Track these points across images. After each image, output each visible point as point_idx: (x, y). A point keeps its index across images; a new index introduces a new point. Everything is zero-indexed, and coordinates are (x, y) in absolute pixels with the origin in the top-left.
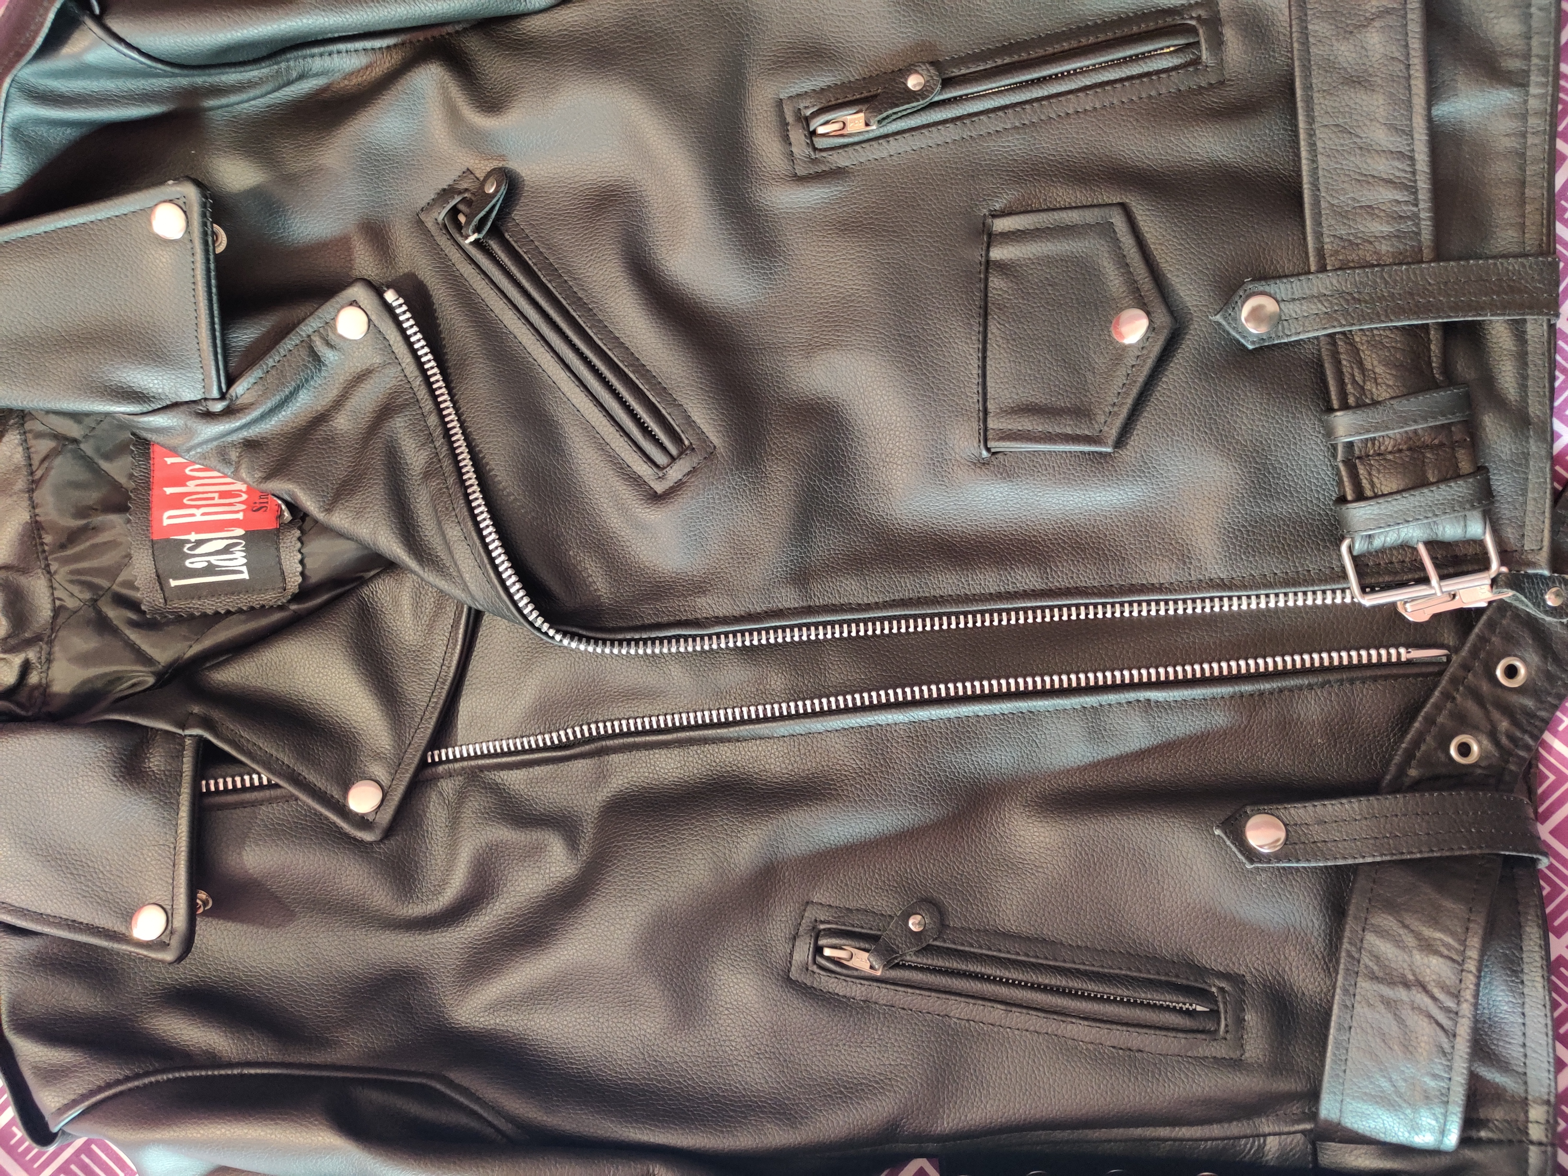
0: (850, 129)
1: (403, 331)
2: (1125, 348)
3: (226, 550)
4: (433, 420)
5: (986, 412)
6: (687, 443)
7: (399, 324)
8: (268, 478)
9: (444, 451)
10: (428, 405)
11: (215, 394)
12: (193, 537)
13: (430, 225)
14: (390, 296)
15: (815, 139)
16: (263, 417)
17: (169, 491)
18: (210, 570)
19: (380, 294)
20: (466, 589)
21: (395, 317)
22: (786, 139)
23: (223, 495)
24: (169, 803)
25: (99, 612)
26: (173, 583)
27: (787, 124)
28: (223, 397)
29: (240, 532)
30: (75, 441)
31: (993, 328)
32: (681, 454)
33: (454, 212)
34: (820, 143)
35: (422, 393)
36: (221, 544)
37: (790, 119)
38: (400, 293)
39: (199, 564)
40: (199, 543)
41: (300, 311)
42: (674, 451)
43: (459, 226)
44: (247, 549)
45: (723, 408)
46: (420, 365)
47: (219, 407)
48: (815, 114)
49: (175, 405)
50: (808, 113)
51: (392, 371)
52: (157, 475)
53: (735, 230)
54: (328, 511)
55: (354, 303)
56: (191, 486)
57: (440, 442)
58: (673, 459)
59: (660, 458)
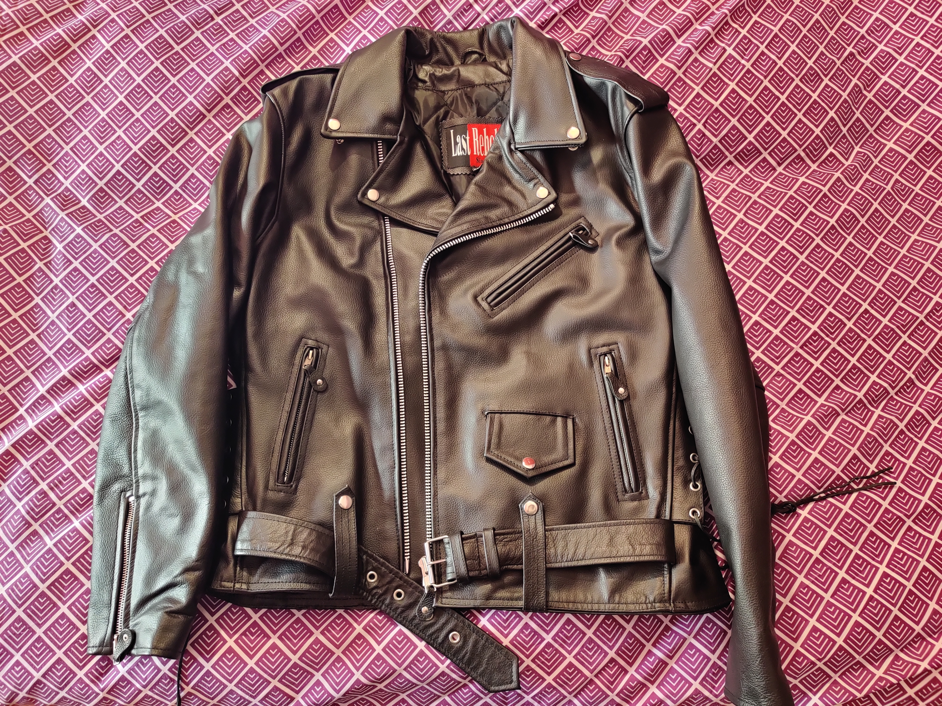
0: (606, 368)
1: (539, 210)
2: (521, 461)
3: (463, 149)
4: (507, 220)
5: (501, 413)
6: (495, 308)
7: (542, 209)
8: (488, 163)
9: (495, 224)
10: (512, 219)
11: (517, 146)
12: (468, 138)
13: (579, 221)
14: (552, 206)
15: (603, 356)
16: (510, 162)
17: (485, 130)
18: (456, 143)
19: (552, 203)
20: (445, 231)
21: (544, 208)
22: (604, 346)
23: (483, 148)
24: (374, 130)
25: (442, 106)
26: (452, 131)
27: (609, 346)
28: (516, 149)
29: (469, 153)
30: (502, 99)
31: (531, 417)
32: (491, 306)
33: (584, 229)
34: (602, 358)
35: (517, 217)
36: (465, 147)
37: (611, 347)
38: (553, 210)
39: (458, 140)
41: (547, 174)
42: (492, 304)
43: (578, 231)
44: (463, 156)
45: (507, 321)
46: (527, 216)
47: (512, 147)
48: (612, 356)
49: (513, 133)
50: (613, 354)
51: (525, 207)
52: (490, 125)
53: (572, 327)
54: (475, 184)
55: (549, 193)
56: (486, 137)
57: (498, 223)
58: (489, 304)
59: (489, 299)
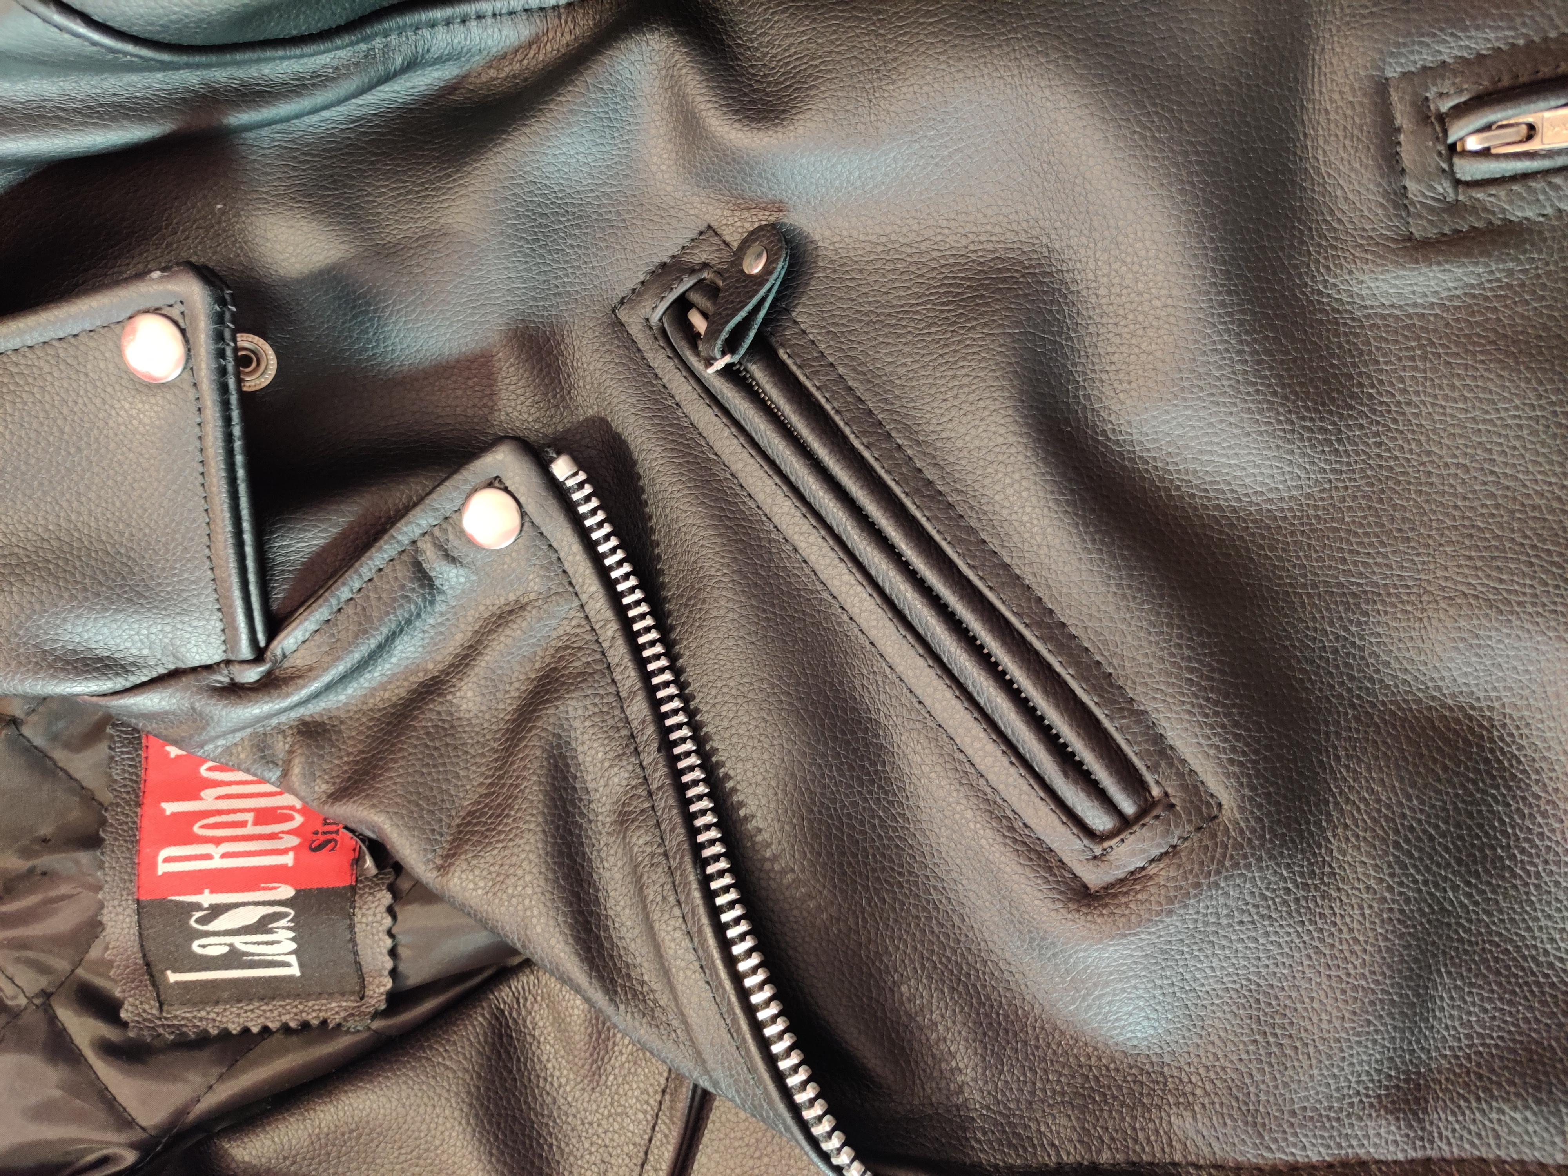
0: (1546, 141)
1: (583, 534)
3: (262, 926)
4: (639, 708)
6: (1156, 792)
7: (576, 521)
8: (338, 795)
9: (659, 775)
10: (628, 678)
11: (245, 651)
12: (207, 899)
13: (635, 329)
14: (562, 468)
15: (1457, 161)
16: (329, 687)
17: (170, 808)
18: (233, 959)
19: (543, 467)
21: (569, 508)
22: (1392, 163)
23: (264, 816)
25: (53, 1019)
26: (173, 977)
27: (1398, 130)
28: (259, 655)
29: (286, 892)
30: (14, 722)
32: (1142, 813)
33: (682, 306)
34: (1469, 170)
35: (619, 653)
36: (252, 915)
37: (1403, 118)
38: (580, 464)
39: (215, 948)
40: (217, 911)
41: (399, 494)
42: (1128, 807)
43: (692, 338)
44: (297, 927)
45: (1236, 724)
46: (615, 598)
47: (251, 675)
48: (1461, 111)
49: (175, 674)
50: (1445, 106)
51: (566, 608)
52: (154, 777)
53: (1267, 352)
54: (443, 869)
55: (495, 483)
56: (208, 800)
57: (651, 754)
58: (1125, 823)
59: (1098, 819)
